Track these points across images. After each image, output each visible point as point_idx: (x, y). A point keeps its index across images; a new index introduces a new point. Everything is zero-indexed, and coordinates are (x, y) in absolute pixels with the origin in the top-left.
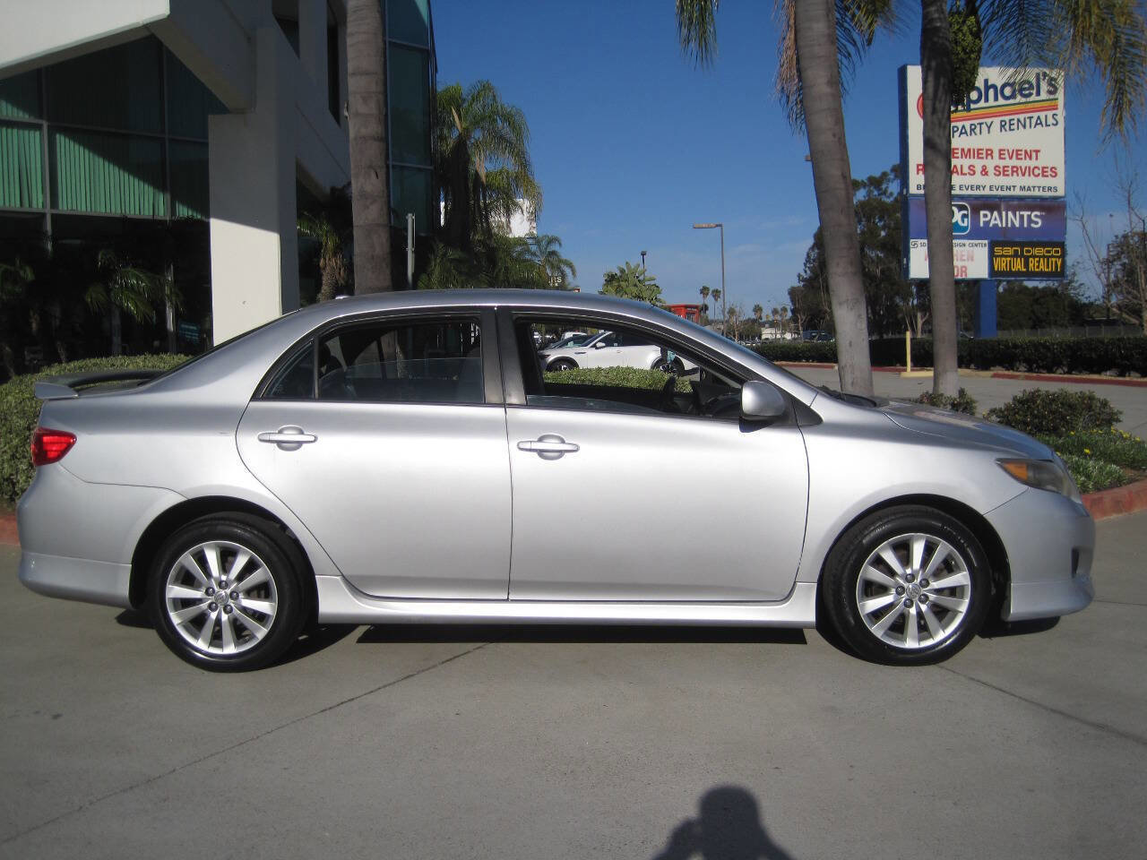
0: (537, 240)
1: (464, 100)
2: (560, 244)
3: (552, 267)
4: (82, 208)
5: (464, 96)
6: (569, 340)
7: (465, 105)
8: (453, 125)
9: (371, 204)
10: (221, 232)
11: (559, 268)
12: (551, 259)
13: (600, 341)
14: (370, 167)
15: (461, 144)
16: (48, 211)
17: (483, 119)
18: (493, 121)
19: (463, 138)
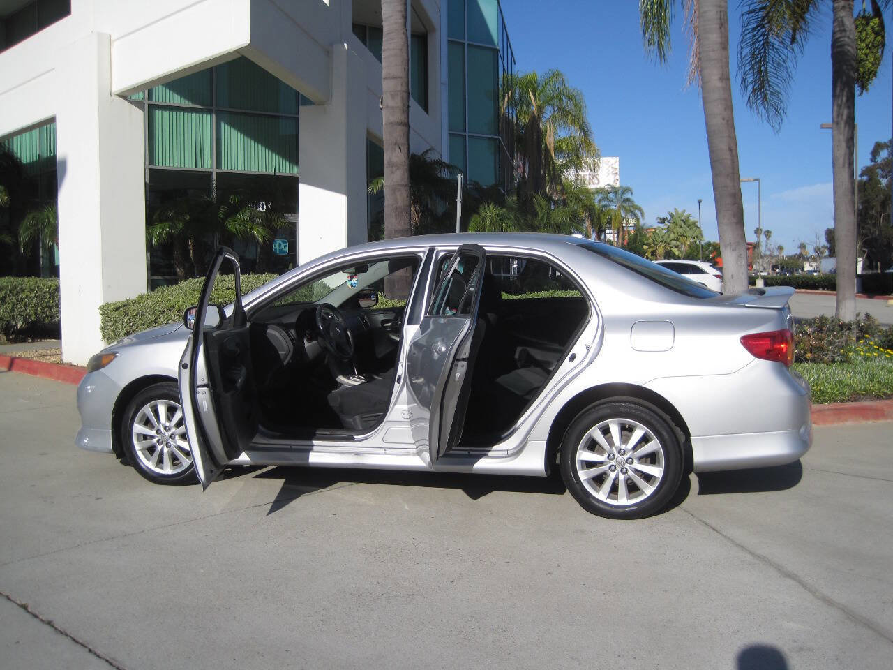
0: (614, 190)
1: (539, 84)
2: (632, 193)
3: (626, 210)
4: (239, 169)
5: (539, 82)
7: (540, 88)
8: (530, 104)
9: (396, 170)
11: (631, 211)
12: (624, 205)
14: (395, 143)
15: (535, 121)
16: (214, 170)
17: (552, 98)
18: (561, 99)
19: (536, 114)
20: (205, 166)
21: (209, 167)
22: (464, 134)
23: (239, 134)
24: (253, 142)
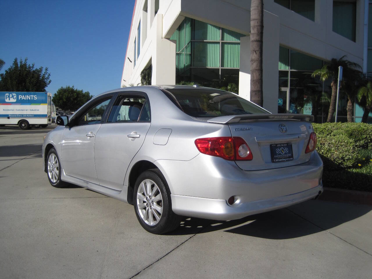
9: (254, 63)
14: (254, 50)
16: (220, 68)
20: (216, 66)
21: (218, 66)
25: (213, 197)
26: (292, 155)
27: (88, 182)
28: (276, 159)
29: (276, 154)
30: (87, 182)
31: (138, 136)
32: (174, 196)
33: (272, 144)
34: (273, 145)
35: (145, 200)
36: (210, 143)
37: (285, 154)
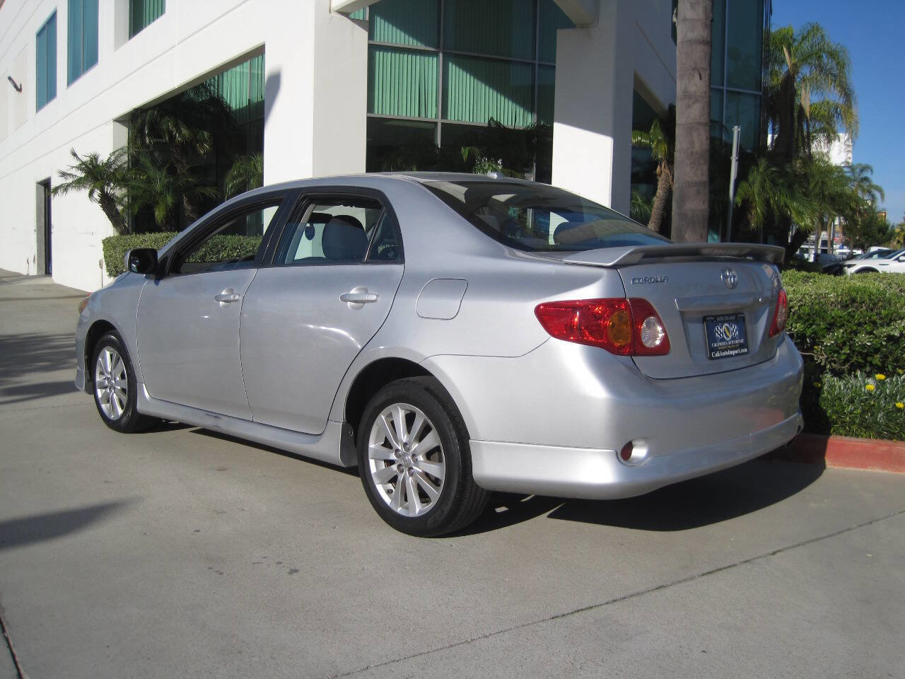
0: (852, 168)
1: (794, 40)
2: (872, 171)
3: (863, 190)
4: (466, 119)
5: (794, 37)
6: (874, 253)
7: (796, 44)
8: (783, 61)
9: (694, 103)
10: (562, 133)
11: (869, 192)
12: (863, 184)
13: (902, 255)
14: (695, 69)
15: (789, 79)
16: (440, 121)
17: (810, 56)
18: (820, 57)
19: (792, 73)
20: (430, 117)
21: (434, 116)
22: (721, 87)
23: (468, 76)
24: (483, 85)
25: (586, 443)
26: (746, 340)
27: (219, 416)
28: (716, 350)
29: (715, 340)
30: (217, 416)
31: (374, 297)
32: (479, 444)
33: (707, 315)
34: (708, 319)
35: (393, 457)
36: (578, 313)
37: (733, 338)
